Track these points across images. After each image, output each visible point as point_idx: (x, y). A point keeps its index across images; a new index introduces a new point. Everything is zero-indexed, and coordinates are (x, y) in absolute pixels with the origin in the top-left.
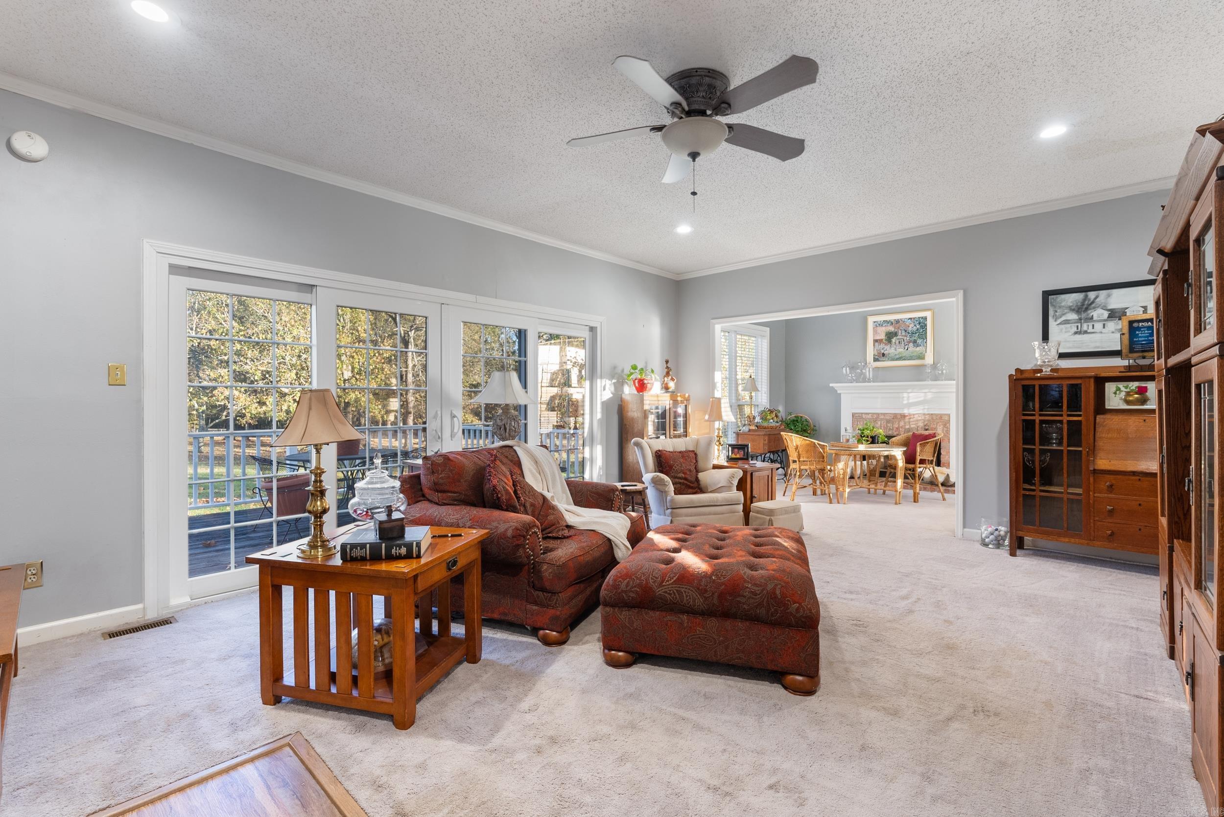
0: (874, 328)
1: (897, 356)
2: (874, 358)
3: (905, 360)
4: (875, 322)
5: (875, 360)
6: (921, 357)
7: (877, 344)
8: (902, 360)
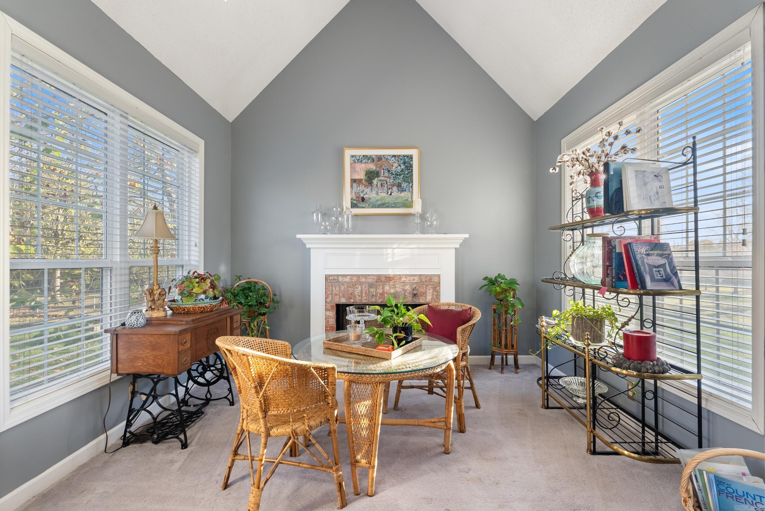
0: (351, 164)
1: (379, 202)
2: (352, 203)
3: (388, 207)
4: (352, 156)
5: (354, 206)
6: (408, 204)
7: (355, 185)
8: (384, 208)
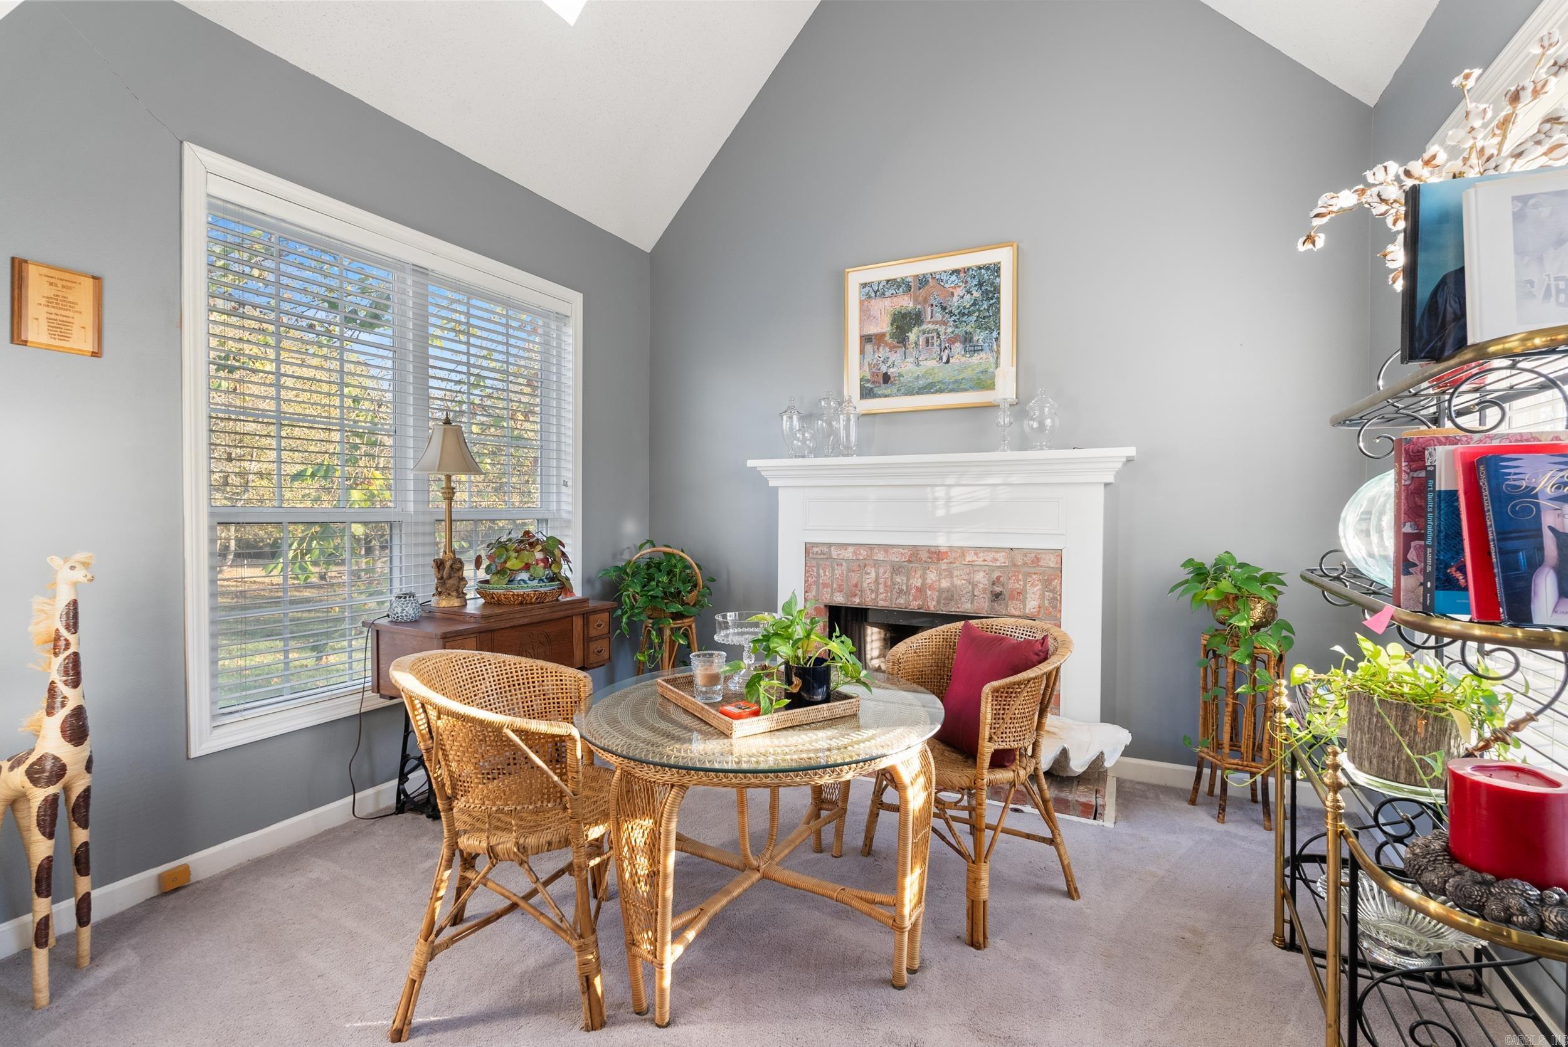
0: (861, 302)
1: (921, 382)
2: (862, 388)
3: (941, 391)
4: (864, 285)
5: (866, 393)
6: (985, 382)
7: (869, 348)
8: (932, 393)
